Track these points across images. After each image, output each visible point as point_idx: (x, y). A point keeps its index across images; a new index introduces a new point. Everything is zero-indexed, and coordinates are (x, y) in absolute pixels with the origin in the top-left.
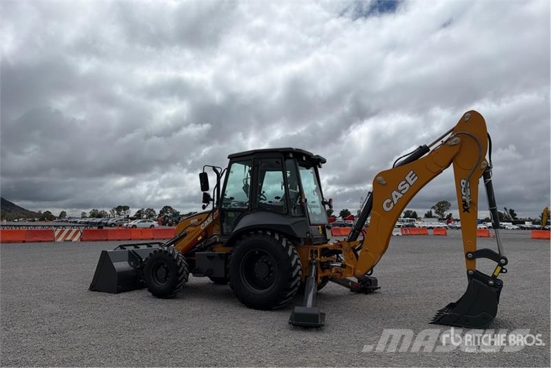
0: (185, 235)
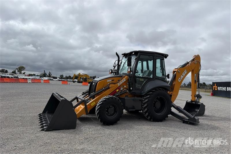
0: (109, 88)
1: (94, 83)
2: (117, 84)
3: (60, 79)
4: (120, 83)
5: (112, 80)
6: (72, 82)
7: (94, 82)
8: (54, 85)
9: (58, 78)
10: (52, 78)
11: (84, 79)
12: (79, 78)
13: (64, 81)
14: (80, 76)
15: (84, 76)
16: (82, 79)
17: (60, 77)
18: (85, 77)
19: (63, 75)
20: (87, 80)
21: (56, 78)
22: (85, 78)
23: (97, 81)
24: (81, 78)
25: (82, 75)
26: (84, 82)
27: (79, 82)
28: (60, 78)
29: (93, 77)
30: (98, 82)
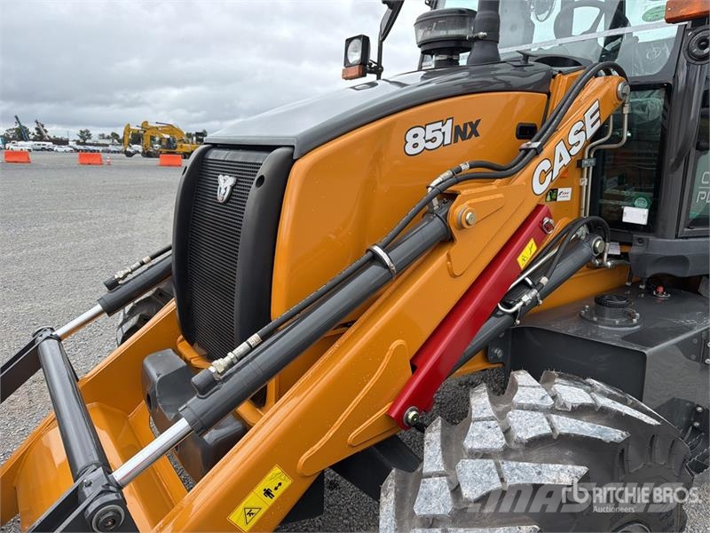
1: (225, 183)
2: (520, 179)
3: (78, 147)
4: (551, 159)
5: (459, 133)
6: (124, 155)
7: (227, 168)
8: (47, 168)
9: (71, 143)
10: (51, 143)
11: (164, 143)
12: (147, 140)
13: (95, 151)
14: (149, 133)
15: (165, 132)
16: (160, 142)
17: (78, 138)
18: (168, 136)
19: (87, 131)
20: (176, 148)
21: (65, 142)
22: (168, 139)
23: (269, 148)
24: (152, 138)
25: (157, 128)
26: (168, 153)
27: (147, 154)
28: (78, 143)
29: (197, 134)
30: (289, 162)
